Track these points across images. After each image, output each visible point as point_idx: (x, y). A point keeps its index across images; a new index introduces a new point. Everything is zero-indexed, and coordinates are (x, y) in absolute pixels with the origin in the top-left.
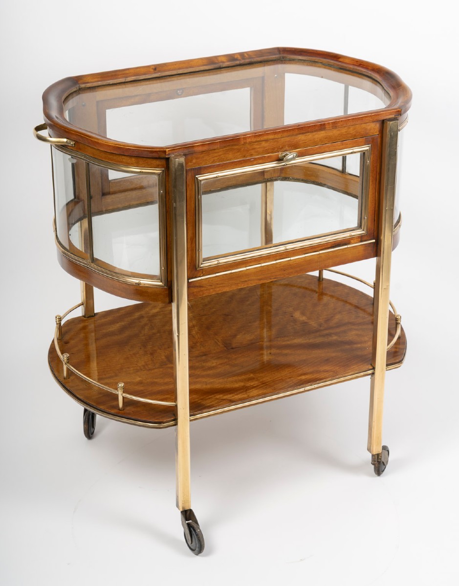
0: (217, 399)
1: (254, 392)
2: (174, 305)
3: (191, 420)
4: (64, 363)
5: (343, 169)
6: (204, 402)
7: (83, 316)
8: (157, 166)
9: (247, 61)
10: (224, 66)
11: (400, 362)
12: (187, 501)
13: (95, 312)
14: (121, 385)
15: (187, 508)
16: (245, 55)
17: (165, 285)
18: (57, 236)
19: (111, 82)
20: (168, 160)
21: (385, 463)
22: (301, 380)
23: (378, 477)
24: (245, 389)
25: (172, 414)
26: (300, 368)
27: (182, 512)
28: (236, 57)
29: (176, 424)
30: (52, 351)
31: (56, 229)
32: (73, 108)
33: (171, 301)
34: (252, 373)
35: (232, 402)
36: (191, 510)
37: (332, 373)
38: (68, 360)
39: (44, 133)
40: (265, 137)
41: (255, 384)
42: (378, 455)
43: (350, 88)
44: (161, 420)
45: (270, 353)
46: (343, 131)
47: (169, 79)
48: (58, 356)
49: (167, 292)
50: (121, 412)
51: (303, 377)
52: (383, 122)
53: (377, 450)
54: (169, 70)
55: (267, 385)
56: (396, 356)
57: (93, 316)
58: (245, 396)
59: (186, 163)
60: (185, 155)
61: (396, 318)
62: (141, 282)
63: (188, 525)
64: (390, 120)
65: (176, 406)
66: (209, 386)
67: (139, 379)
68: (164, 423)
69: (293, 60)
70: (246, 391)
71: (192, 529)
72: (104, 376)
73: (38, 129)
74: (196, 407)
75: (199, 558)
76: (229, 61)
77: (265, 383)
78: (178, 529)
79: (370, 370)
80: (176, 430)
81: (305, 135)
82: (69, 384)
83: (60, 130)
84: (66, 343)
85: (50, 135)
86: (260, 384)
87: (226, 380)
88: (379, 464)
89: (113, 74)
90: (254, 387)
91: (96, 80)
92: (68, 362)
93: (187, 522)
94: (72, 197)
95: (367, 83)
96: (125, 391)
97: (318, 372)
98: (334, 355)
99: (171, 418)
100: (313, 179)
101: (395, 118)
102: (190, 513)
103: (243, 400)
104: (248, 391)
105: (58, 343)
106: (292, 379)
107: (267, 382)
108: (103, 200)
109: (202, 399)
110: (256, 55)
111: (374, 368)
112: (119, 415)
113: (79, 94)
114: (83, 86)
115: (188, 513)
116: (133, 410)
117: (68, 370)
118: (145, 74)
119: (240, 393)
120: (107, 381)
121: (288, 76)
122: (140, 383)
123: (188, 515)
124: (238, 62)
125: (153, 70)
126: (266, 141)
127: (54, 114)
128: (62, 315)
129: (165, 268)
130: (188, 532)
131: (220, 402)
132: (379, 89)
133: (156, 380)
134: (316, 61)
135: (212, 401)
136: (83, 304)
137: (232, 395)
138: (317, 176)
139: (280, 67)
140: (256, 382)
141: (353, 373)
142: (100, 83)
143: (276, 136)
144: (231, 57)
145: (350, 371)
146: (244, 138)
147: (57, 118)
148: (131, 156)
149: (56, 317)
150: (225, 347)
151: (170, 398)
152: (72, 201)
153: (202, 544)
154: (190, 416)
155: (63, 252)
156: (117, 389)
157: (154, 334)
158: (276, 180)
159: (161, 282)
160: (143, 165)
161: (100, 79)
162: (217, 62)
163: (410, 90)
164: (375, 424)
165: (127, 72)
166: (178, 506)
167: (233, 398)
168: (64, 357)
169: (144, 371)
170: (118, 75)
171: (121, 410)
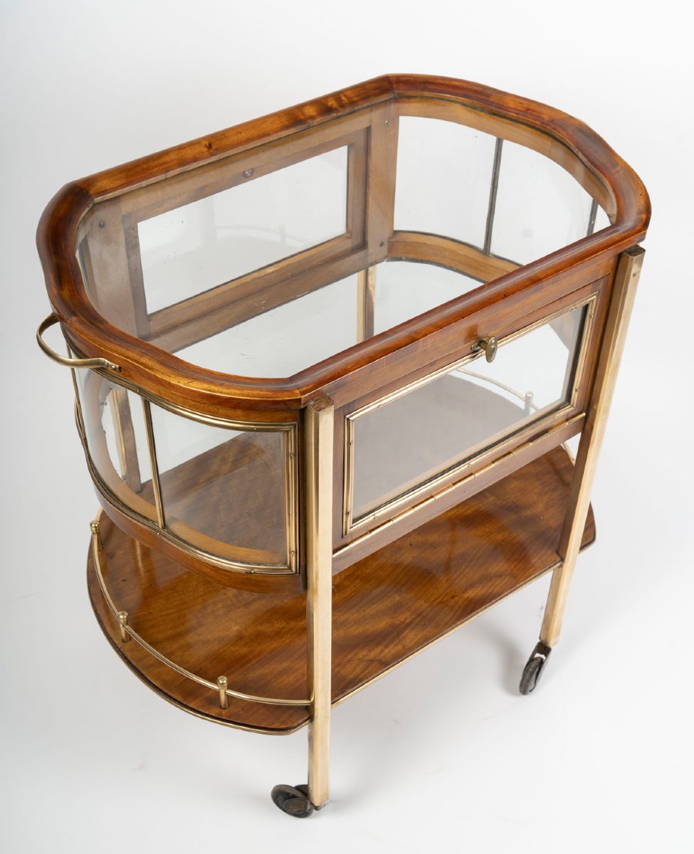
0: (361, 660)
1: (410, 637)
4: (121, 624)
5: (486, 249)
8: (284, 420)
9: (348, 110)
10: (315, 124)
11: (592, 541)
14: (223, 681)
17: (296, 572)
19: (144, 184)
20: (303, 410)
22: (470, 601)
24: (395, 632)
26: (462, 573)
28: (330, 104)
29: (311, 722)
34: (395, 593)
35: (385, 664)
38: (127, 620)
41: (406, 619)
44: (289, 725)
45: (411, 545)
47: (233, 160)
50: (224, 712)
51: (471, 593)
54: (233, 146)
57: (141, 491)
58: (400, 647)
62: (256, 570)
65: (313, 704)
67: (237, 628)
68: (294, 728)
69: (414, 98)
70: (398, 635)
76: (320, 113)
77: (421, 614)
79: (558, 562)
86: (414, 616)
89: (145, 166)
90: (408, 625)
91: (118, 183)
98: (499, 537)
104: (400, 637)
106: (456, 598)
107: (423, 612)
110: (358, 96)
111: (563, 559)
112: (222, 717)
113: (94, 211)
114: (98, 199)
118: (196, 159)
119: (390, 642)
124: (334, 114)
125: (206, 150)
129: (296, 552)
131: (367, 668)
135: (355, 667)
137: (380, 648)
139: (393, 107)
140: (407, 614)
142: (127, 189)
144: (322, 105)
159: (290, 568)
160: (258, 419)
161: (124, 181)
162: (302, 117)
165: (166, 159)
167: (383, 655)
169: (239, 608)
170: (153, 168)
171: (225, 709)
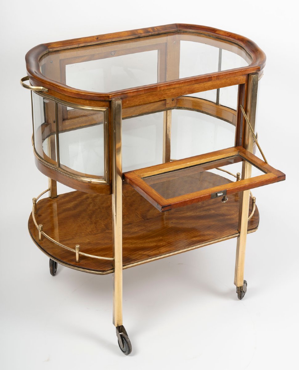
0: (139, 254)
1: (163, 250)
2: (113, 196)
3: (123, 269)
4: (39, 231)
5: (217, 102)
6: (131, 257)
7: (50, 197)
8: (103, 106)
9: (156, 33)
10: (142, 36)
11: (256, 228)
12: (120, 320)
13: (58, 195)
14: (78, 246)
15: (120, 325)
16: (155, 29)
17: (107, 183)
18: (35, 148)
19: (69, 47)
20: (110, 102)
21: (245, 292)
22: (193, 241)
23: (240, 301)
24: (157, 247)
25: (111, 265)
26: (192, 233)
27: (117, 327)
28: (149, 30)
29: (114, 272)
30: (31, 221)
31: (34, 144)
32: (45, 64)
33: (111, 193)
34: (161, 236)
35: (149, 256)
36: (122, 326)
37: (212, 236)
38: (42, 228)
39: (27, 83)
40: (174, 86)
41: (163, 244)
42: (241, 287)
43: (223, 51)
44: (104, 270)
45: (172, 222)
46: (223, 81)
47: (106, 45)
48: (35, 225)
49: (109, 187)
50: (77, 263)
51: (194, 239)
52: (248, 76)
53: (240, 284)
54: (107, 39)
55: (171, 244)
56: (253, 224)
57: (56, 197)
58: (158, 252)
59: (123, 104)
60: (122, 99)
61: (253, 199)
62: (92, 181)
63: (121, 335)
64: (253, 74)
65: (114, 260)
66: (134, 246)
67: (89, 241)
68: (106, 271)
69: (186, 32)
70: (158, 248)
71: (123, 339)
72: (65, 239)
73: (23, 80)
74: (126, 260)
75: (128, 357)
76: (145, 33)
77: (170, 243)
78: (114, 338)
79: (237, 234)
80: (114, 276)
81: (199, 84)
82: (42, 244)
83: (38, 81)
84: (40, 216)
85: (31, 84)
86: (166, 244)
87: (144, 241)
88: (241, 293)
89: (71, 42)
90: (163, 246)
91: (59, 46)
92: (42, 230)
93: (120, 334)
94: (44, 122)
95: (235, 48)
96: (80, 250)
97: (204, 235)
98: (213, 223)
99: (110, 267)
100: (197, 108)
101: (256, 73)
102: (122, 328)
103: (156, 255)
104: (159, 249)
105: (35, 216)
106: (187, 240)
108: (63, 123)
109: (130, 255)
110: (162, 29)
111: (239, 233)
112: (76, 266)
113: (49, 55)
114: (51, 50)
115: (121, 328)
116: (86, 262)
117: (42, 235)
118: (91, 42)
119: (154, 250)
120: (67, 242)
121: (182, 42)
122: (89, 243)
123: (120, 329)
124: (150, 34)
125: (96, 39)
126: (174, 88)
127: (34, 69)
128: (36, 197)
129: (107, 172)
130: (120, 340)
131: (142, 257)
132: (243, 53)
133: (99, 242)
134: (201, 32)
135: (136, 256)
136: (50, 190)
137: (149, 252)
138: (200, 107)
139: (177, 36)
140: (164, 243)
141: (226, 236)
142: (62, 48)
143: (181, 85)
144: (146, 30)
145: (224, 234)
146: (160, 87)
147: (36, 73)
148: (86, 100)
149: (33, 199)
150: (143, 218)
151: (109, 254)
152: (43, 124)
153: (130, 348)
154: (123, 266)
155: (39, 160)
156: (74, 248)
157: (96, 209)
158: (173, 109)
159: (105, 181)
160: (94, 105)
161: (62, 45)
162: (137, 33)
163: (264, 53)
164: (239, 268)
165: (79, 40)
166: (114, 323)
167: (149, 254)
168: (39, 227)
169: (91, 235)
170: (74, 43)
171: (78, 263)
